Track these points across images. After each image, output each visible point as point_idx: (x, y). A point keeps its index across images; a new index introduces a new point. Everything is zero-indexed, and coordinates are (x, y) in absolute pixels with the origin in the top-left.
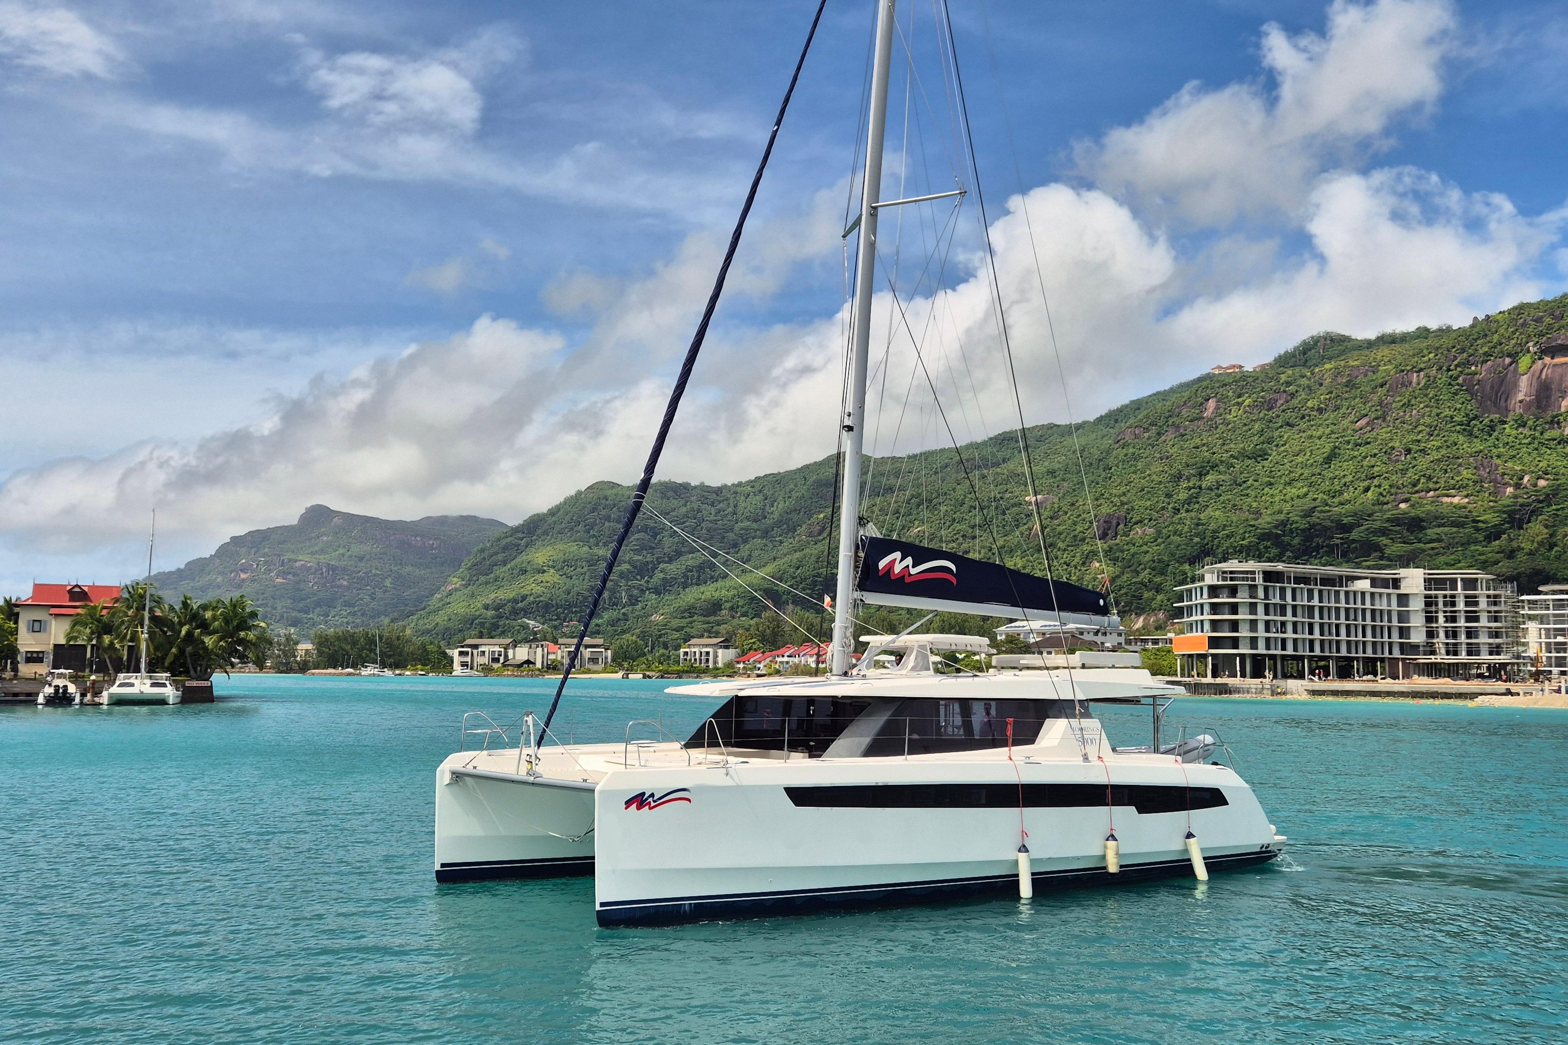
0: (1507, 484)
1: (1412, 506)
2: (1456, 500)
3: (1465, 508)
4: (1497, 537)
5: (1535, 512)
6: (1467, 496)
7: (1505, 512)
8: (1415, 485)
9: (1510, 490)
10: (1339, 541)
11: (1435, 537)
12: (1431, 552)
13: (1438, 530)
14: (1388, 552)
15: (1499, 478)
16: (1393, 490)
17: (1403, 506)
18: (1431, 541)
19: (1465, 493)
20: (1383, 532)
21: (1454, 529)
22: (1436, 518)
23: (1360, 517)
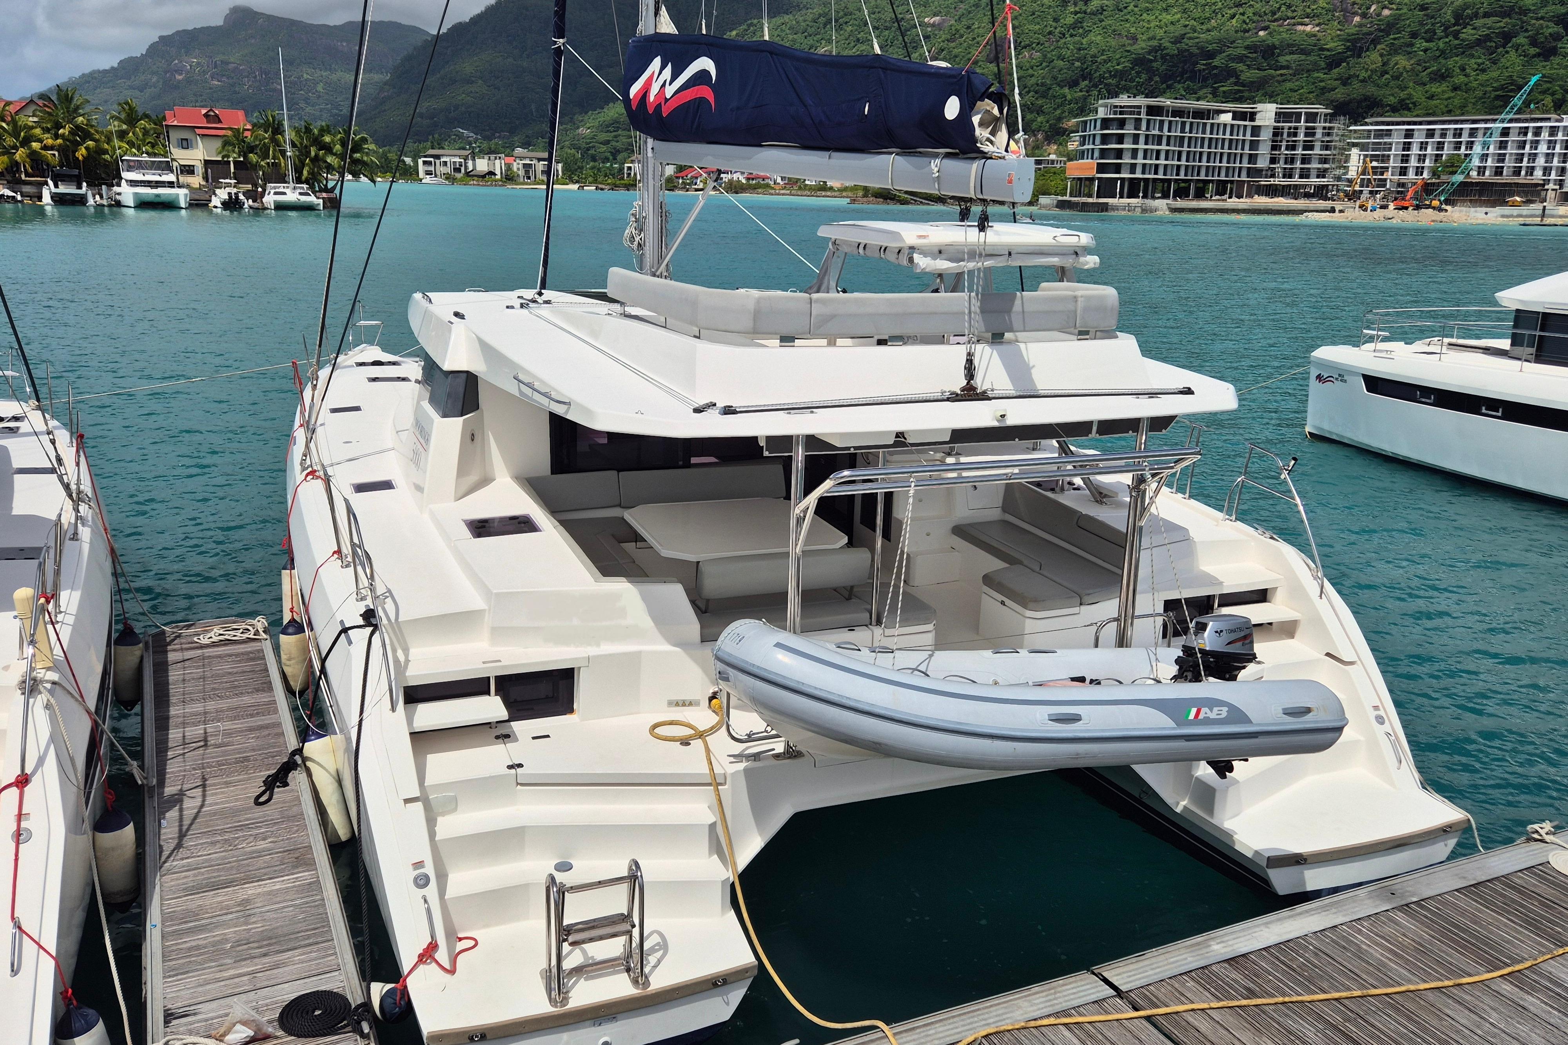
0: (1355, 14)
1: (1270, 33)
2: (1308, 28)
3: (1315, 36)
4: (1338, 65)
5: (1375, 42)
6: (1317, 25)
7: (1348, 41)
8: (1274, 13)
9: (1357, 19)
10: (1203, 67)
11: (1285, 63)
12: (1279, 78)
13: (1288, 58)
14: (1243, 77)
15: (1350, 7)
16: (1255, 18)
17: (1261, 33)
18: (1282, 67)
19: (1317, 21)
20: (1240, 59)
21: (1303, 57)
22: (1289, 45)
23: (1224, 44)
